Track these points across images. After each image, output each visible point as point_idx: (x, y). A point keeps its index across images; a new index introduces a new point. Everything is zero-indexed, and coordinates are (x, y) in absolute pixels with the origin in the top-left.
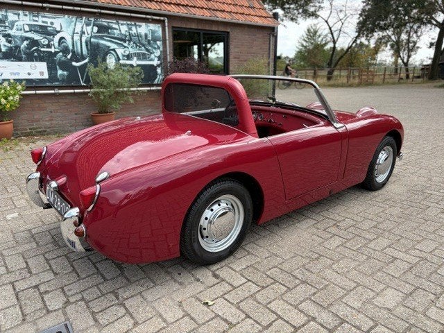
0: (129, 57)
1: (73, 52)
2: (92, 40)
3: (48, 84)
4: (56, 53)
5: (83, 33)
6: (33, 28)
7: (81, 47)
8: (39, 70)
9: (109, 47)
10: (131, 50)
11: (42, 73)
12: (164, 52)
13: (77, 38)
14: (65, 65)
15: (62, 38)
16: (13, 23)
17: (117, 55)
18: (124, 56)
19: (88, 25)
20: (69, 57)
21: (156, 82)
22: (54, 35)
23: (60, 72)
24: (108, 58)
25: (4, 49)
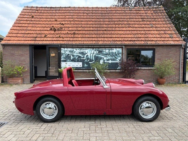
0: (108, 60)
1: (90, 59)
2: (96, 55)
3: (82, 69)
4: (85, 59)
5: (94, 53)
6: (80, 53)
7: (93, 58)
8: (79, 65)
9: (101, 57)
10: (109, 58)
11: (80, 65)
12: (122, 58)
13: (92, 55)
14: (87, 63)
15: (87, 55)
16: (75, 52)
17: (104, 60)
18: (106, 60)
19: (95, 51)
20: (89, 61)
21: (118, 68)
22: (85, 54)
23: (85, 65)
24: (101, 61)
25: (72, 59)
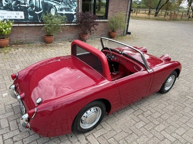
0: (61, 10)
1: (36, 7)
2: (45, 1)
3: (24, 21)
4: (28, 7)
7: (40, 5)
9: (52, 4)
10: (63, 6)
12: (78, 8)
14: (32, 13)
17: (56, 9)
18: (59, 9)
20: (34, 9)
21: (73, 21)
23: (30, 16)
25: (4, 5)
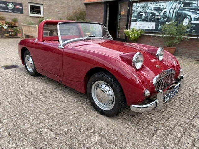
0: (198, 19)
2: (179, 11)
5: (175, 8)
6: (155, 9)
8: (151, 26)
9: (187, 14)
11: (153, 27)
13: (172, 11)
15: (165, 11)
16: (149, 7)
17: (191, 18)
19: (179, 4)
20: (165, 20)
22: (162, 10)
23: (160, 27)
24: (185, 20)
